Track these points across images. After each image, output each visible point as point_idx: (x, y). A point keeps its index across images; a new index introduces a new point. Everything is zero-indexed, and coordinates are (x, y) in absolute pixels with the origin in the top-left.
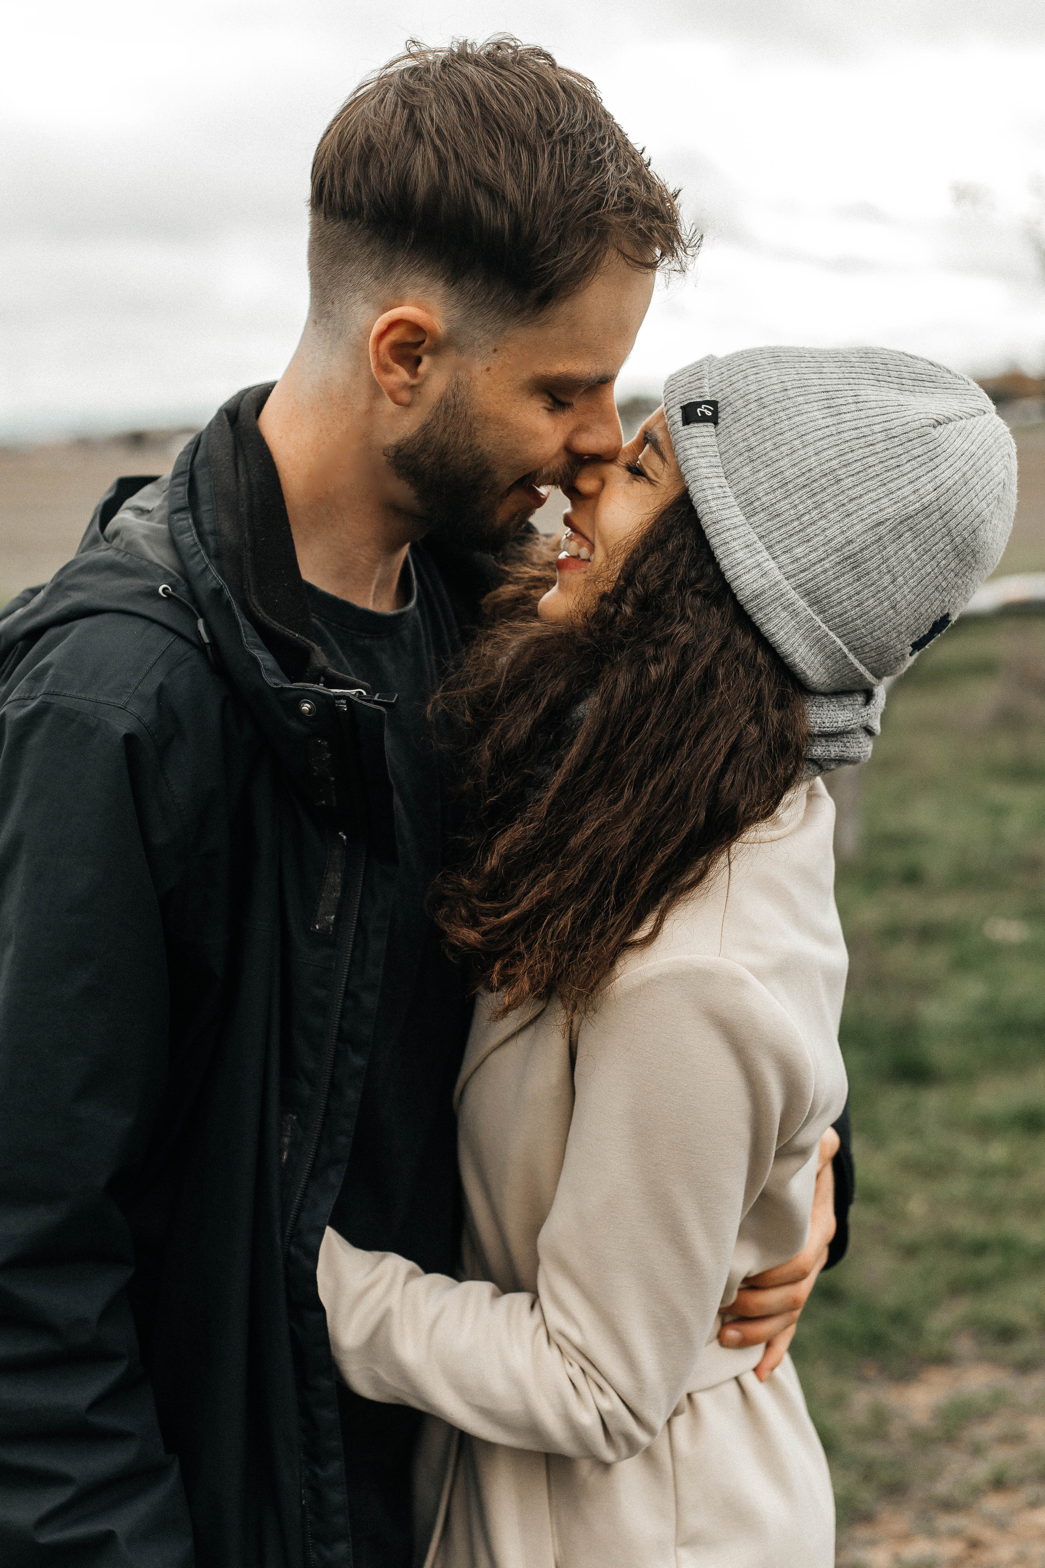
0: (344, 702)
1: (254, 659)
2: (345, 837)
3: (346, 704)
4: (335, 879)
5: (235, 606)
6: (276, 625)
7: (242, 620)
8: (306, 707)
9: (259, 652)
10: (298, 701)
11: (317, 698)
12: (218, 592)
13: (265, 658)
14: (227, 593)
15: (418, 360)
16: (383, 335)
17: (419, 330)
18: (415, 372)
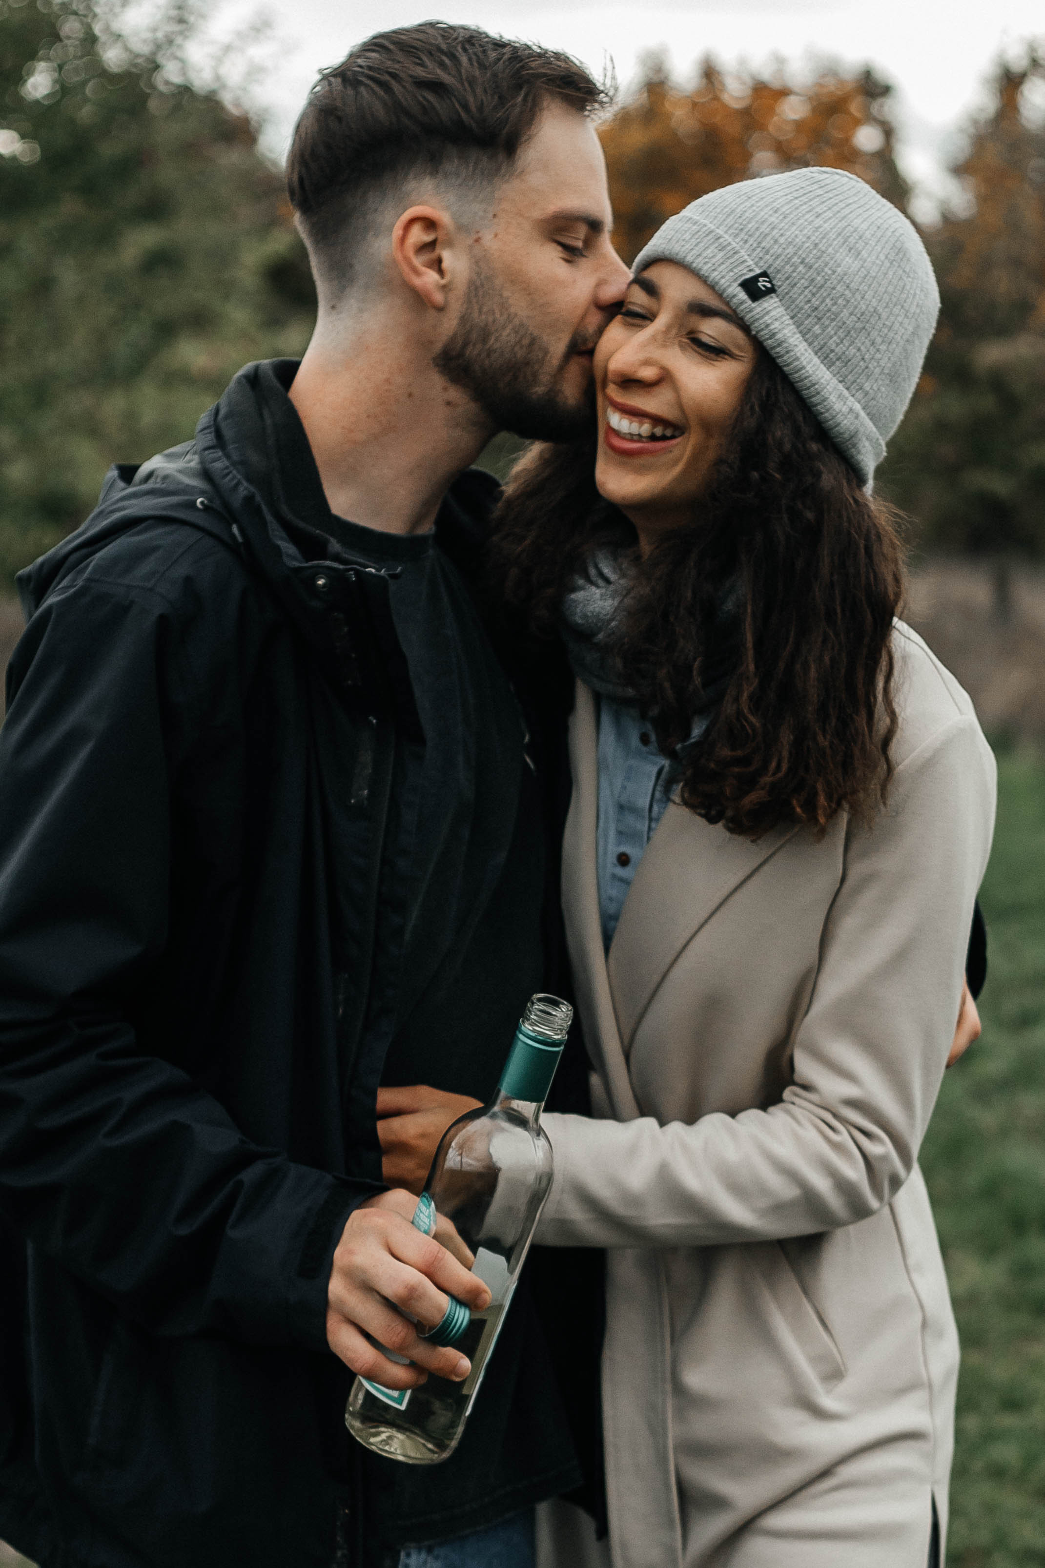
0: (352, 572)
1: (278, 548)
2: (374, 721)
3: (354, 574)
4: (366, 757)
5: (264, 508)
6: (302, 525)
7: (269, 518)
8: (321, 582)
9: (282, 542)
10: (314, 579)
11: (329, 573)
12: (249, 499)
13: (288, 548)
14: (258, 498)
15: (439, 261)
16: (403, 239)
17: (430, 224)
18: (441, 272)
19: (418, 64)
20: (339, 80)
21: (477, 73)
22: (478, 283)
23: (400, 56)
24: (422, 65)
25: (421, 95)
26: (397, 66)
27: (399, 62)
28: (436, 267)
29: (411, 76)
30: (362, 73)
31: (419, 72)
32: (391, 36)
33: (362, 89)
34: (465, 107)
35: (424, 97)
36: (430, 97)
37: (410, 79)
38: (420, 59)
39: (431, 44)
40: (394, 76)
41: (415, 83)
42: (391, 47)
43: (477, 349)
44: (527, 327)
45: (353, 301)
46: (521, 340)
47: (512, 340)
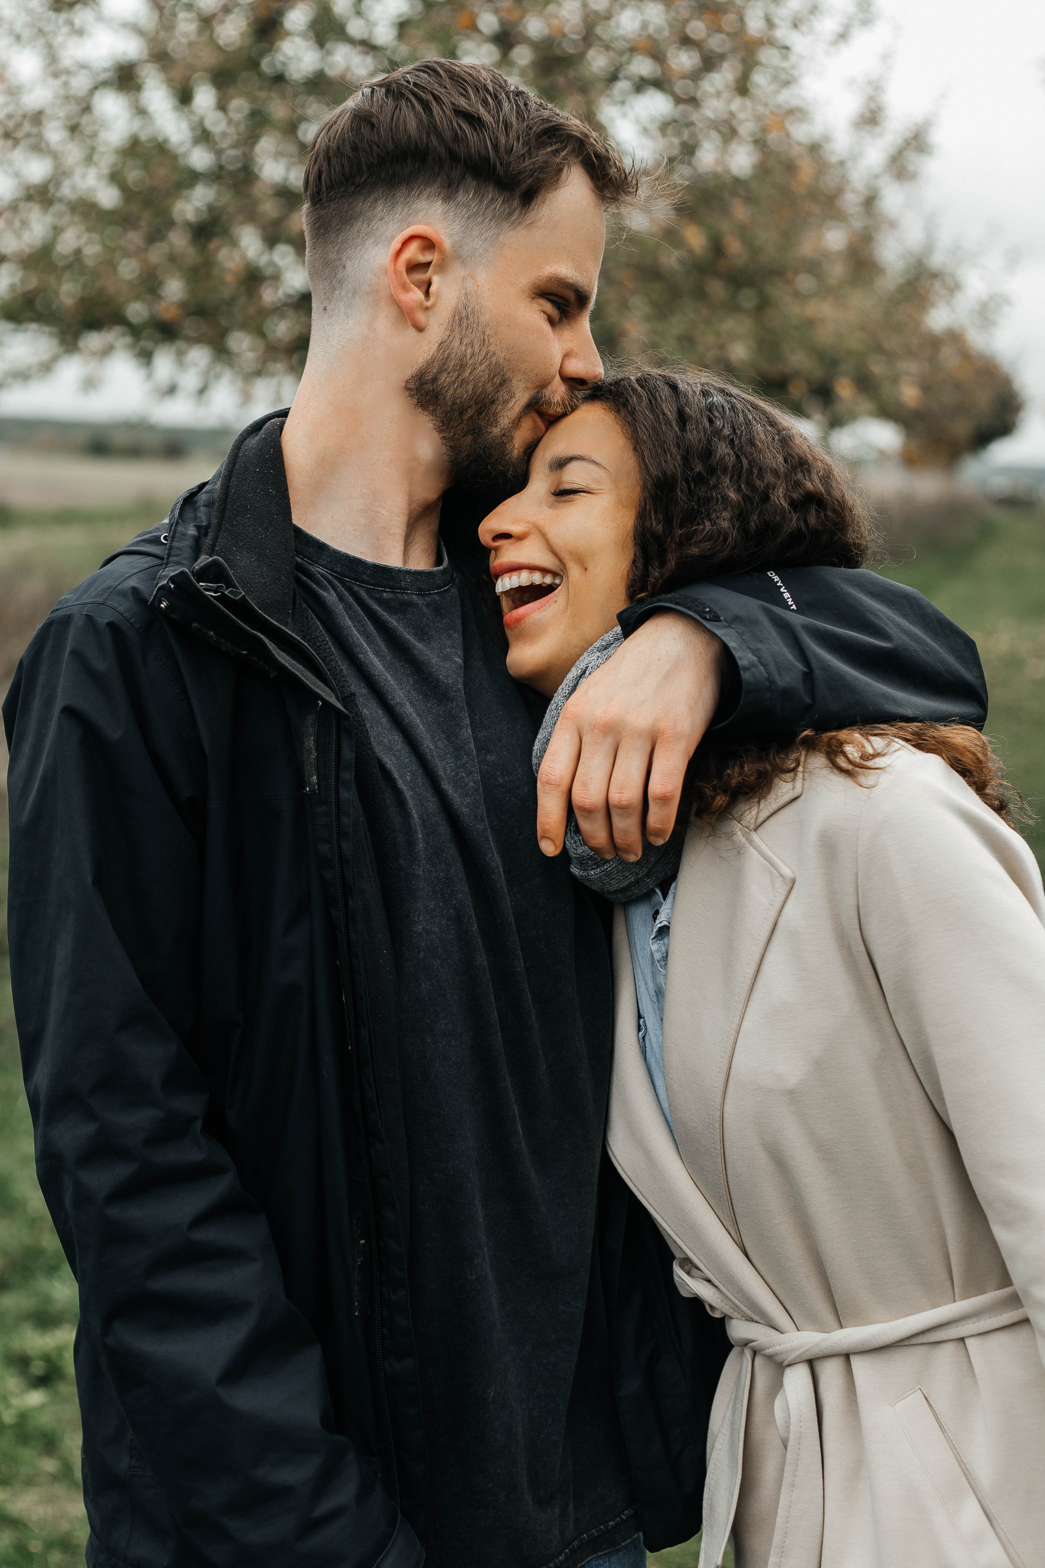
4: (310, 742)
15: (429, 284)
16: (399, 253)
17: (429, 244)
18: (427, 294)
19: (462, 94)
20: (383, 90)
21: (514, 120)
22: (464, 314)
23: (447, 82)
24: (467, 97)
25: (457, 123)
26: (442, 90)
27: (445, 87)
28: (424, 288)
29: (453, 104)
30: (407, 87)
31: (462, 102)
32: (445, 64)
33: (403, 103)
34: (496, 147)
35: (460, 126)
36: (465, 127)
37: (451, 106)
38: (467, 92)
39: (480, 82)
40: (437, 98)
41: (455, 110)
42: (442, 72)
43: (451, 378)
44: (501, 367)
45: (342, 305)
46: (494, 377)
47: (486, 376)
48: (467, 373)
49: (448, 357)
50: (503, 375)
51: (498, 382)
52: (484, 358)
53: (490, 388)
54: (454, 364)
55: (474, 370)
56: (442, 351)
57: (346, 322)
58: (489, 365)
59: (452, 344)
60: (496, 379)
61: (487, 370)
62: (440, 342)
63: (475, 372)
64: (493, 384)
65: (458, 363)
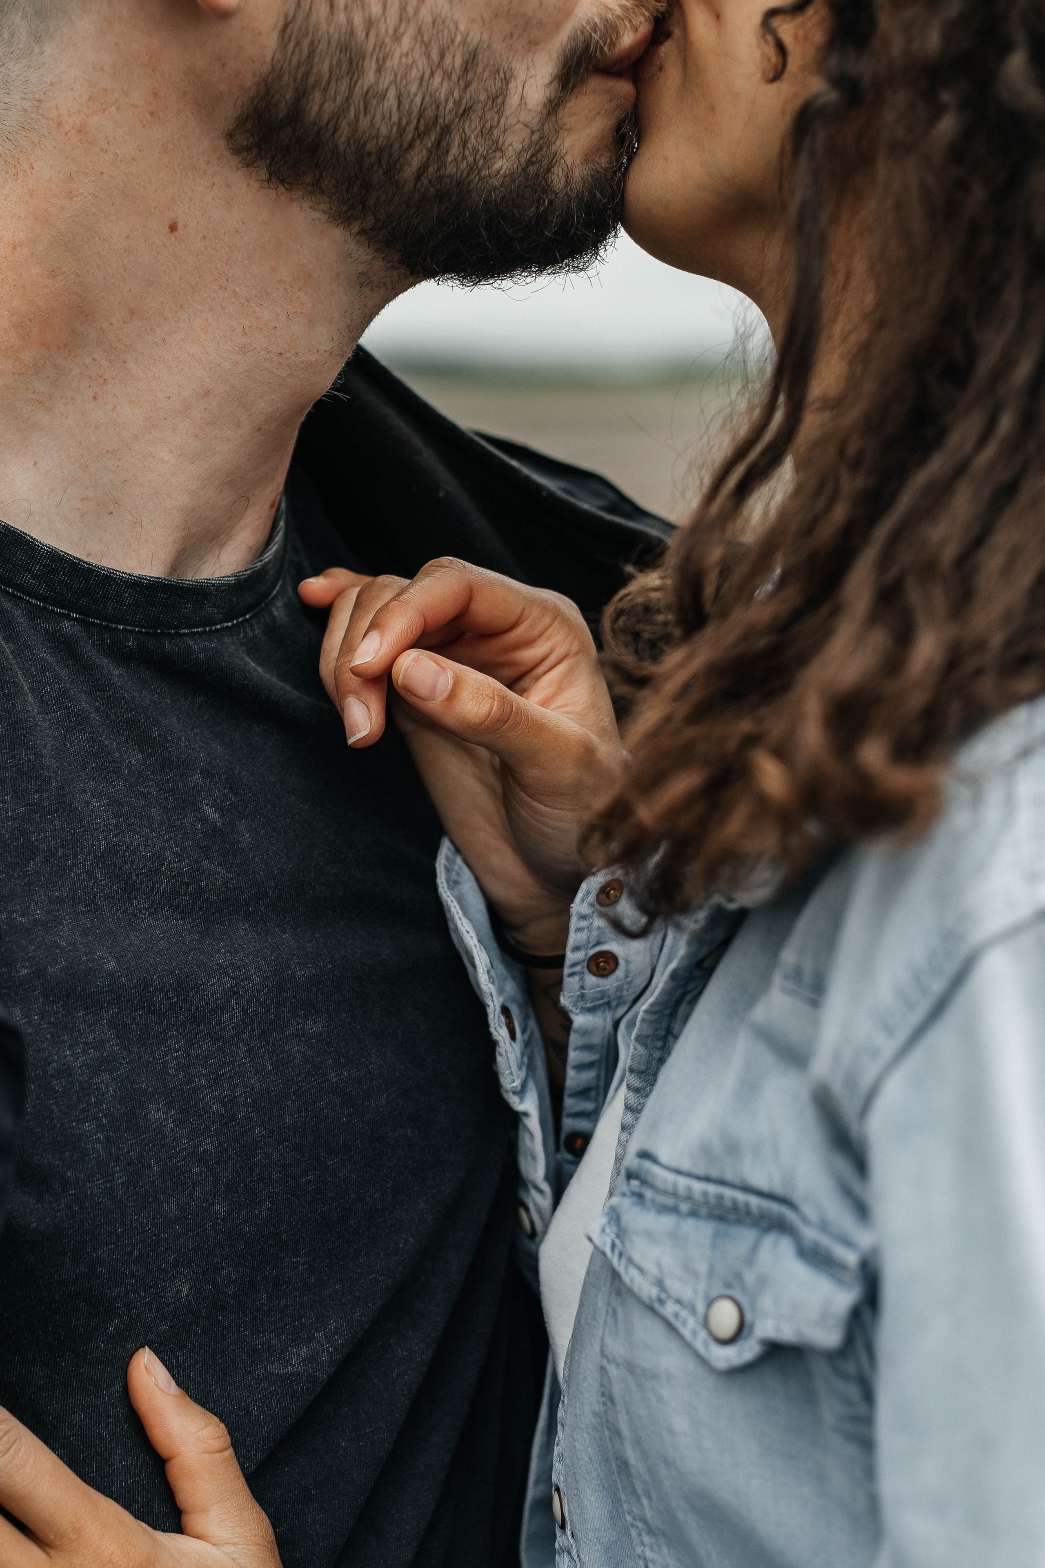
43: (334, 100)
44: (452, 25)
45: (18, 18)
46: (442, 56)
47: (422, 62)
48: (370, 76)
49: (311, 55)
50: (464, 42)
51: (458, 62)
52: (401, 20)
53: (440, 86)
54: (331, 65)
55: (384, 61)
56: (292, 44)
57: (36, 50)
58: (420, 32)
59: (313, 19)
60: (448, 60)
61: (418, 45)
62: (280, 25)
63: (388, 64)
64: (447, 75)
65: (339, 60)
